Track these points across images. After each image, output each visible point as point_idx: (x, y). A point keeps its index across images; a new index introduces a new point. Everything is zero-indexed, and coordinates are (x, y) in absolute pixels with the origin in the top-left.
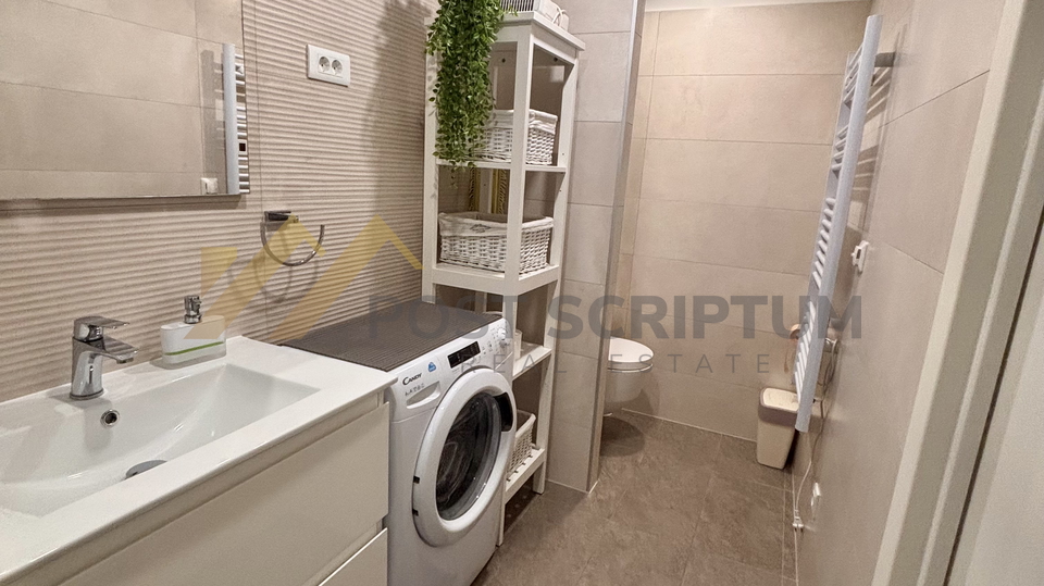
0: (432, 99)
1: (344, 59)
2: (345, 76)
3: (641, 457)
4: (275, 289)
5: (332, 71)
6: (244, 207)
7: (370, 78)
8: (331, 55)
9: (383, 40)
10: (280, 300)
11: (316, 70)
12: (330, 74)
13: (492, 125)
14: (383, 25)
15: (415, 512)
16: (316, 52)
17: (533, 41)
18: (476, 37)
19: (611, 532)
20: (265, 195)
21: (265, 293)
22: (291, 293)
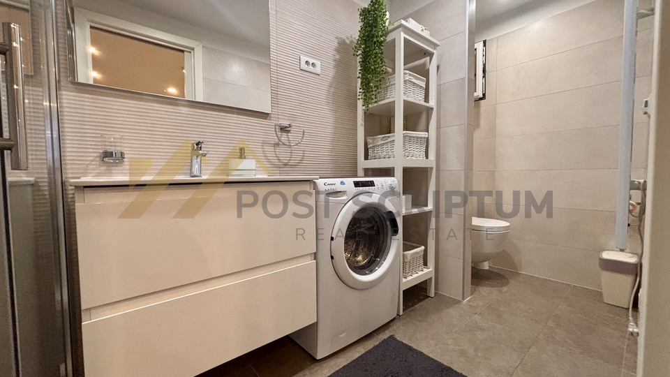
0: (359, 77)
1: (318, 63)
2: (318, 70)
3: (505, 289)
4: (285, 159)
5: (311, 67)
6: (270, 120)
7: (331, 73)
8: (312, 61)
9: (337, 57)
10: (286, 165)
11: (304, 66)
12: (310, 68)
13: (388, 84)
14: (337, 50)
15: (332, 257)
16: (304, 59)
17: (403, 35)
18: (375, 40)
19: (476, 322)
20: (280, 117)
21: (279, 160)
22: (292, 162)
